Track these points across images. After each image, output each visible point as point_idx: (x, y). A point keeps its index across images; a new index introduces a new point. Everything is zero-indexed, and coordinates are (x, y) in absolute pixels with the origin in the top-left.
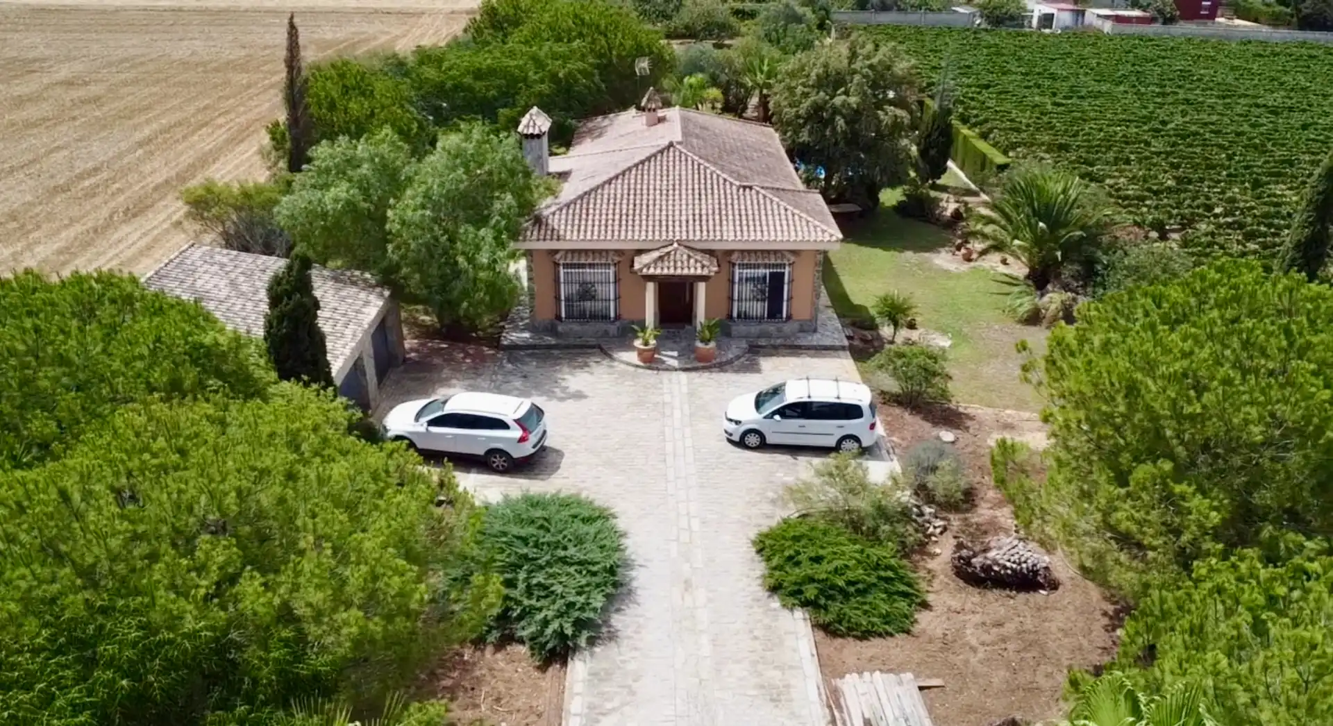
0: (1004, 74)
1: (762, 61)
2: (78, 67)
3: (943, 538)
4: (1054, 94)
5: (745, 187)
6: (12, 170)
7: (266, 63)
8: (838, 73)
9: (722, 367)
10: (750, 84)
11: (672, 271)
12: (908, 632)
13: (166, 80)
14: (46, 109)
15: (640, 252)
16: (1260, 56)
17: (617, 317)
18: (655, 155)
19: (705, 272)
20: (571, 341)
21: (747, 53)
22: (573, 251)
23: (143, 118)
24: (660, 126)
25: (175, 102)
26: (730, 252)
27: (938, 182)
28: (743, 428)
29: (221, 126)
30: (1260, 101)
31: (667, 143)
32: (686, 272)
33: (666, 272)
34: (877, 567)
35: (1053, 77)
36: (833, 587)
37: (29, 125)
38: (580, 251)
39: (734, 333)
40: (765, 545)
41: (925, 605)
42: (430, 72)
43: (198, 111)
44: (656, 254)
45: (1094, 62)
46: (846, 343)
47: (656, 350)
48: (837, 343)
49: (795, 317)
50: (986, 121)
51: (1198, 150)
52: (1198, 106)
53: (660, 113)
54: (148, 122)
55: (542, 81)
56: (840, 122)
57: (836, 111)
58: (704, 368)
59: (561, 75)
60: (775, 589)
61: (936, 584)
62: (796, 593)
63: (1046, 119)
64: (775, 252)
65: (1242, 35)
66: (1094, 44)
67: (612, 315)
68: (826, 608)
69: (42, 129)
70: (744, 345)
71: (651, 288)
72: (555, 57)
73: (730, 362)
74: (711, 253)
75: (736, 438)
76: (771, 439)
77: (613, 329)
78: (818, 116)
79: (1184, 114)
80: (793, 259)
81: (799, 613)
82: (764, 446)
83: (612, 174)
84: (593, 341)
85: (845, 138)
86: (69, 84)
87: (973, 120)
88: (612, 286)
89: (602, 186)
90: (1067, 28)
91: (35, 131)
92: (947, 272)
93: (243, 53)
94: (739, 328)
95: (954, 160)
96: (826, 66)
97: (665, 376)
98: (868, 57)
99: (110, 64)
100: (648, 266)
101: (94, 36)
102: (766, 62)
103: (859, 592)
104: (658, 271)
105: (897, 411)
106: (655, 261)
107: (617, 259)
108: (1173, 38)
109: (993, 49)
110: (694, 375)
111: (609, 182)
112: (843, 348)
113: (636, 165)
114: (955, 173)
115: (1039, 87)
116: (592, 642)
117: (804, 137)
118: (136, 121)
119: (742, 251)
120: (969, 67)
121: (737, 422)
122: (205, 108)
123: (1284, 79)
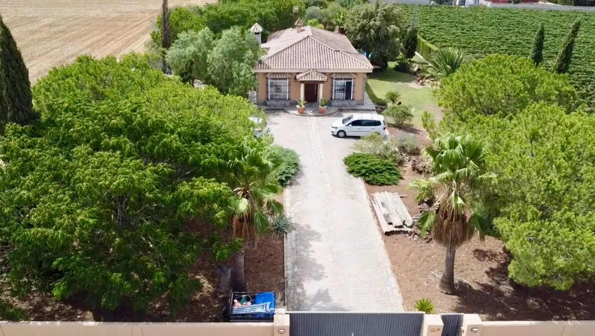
0: (442, 22)
1: (340, 14)
2: (51, 20)
3: (409, 163)
4: (463, 30)
5: (337, 51)
6: (39, 56)
7: (129, 18)
8: (371, 13)
9: (329, 115)
10: (335, 23)
11: (311, 79)
12: (396, 184)
13: (90, 24)
14: (44, 35)
15: (298, 73)
16: (555, 16)
17: (289, 99)
18: (302, 40)
19: (323, 80)
20: (272, 108)
21: (333, 10)
22: (273, 73)
23: (86, 38)
24: (303, 32)
25: (98, 32)
26: (332, 74)
27: (412, 60)
28: (338, 130)
29: (119, 41)
30: (550, 32)
31: (306, 36)
32: (316, 79)
33: (308, 79)
34: (385, 165)
35: (463, 23)
36: (371, 170)
37: (40, 40)
38: (276, 73)
39: (333, 105)
40: (347, 161)
41: (402, 178)
42: (212, 12)
43: (107, 35)
44: (304, 74)
45: (481, 18)
46: (375, 108)
47: (304, 109)
48: (371, 108)
49: (356, 99)
50: (433, 38)
51: (520, 49)
52: (523, 34)
53: (302, 28)
54: (88, 39)
55: (255, 16)
56: (372, 31)
57: (371, 27)
58: (322, 116)
59: (263, 14)
60: (351, 172)
61: (406, 174)
62: (358, 173)
63: (458, 38)
64: (348, 73)
65: (548, 8)
66: (482, 12)
67: (287, 98)
68: (368, 176)
69: (45, 41)
70: (337, 109)
71: (303, 86)
72: (260, 7)
73: (331, 114)
74: (324, 73)
75: (335, 134)
76: (348, 134)
77: (288, 103)
78: (363, 30)
79: (517, 36)
80: (355, 76)
81: (359, 179)
82: (345, 136)
83: (287, 47)
84: (281, 108)
85: (374, 38)
86: (50, 26)
87: (427, 38)
88: (288, 87)
89: (283, 50)
90: (471, 5)
91: (43, 42)
92: (414, 89)
93: (118, 14)
94: (335, 103)
95: (419, 52)
96: (367, 10)
97: (308, 118)
98: (383, 7)
99: (65, 19)
100: (302, 77)
101: (53, 8)
102: (342, 14)
103: (380, 172)
104: (306, 79)
105: (394, 129)
106: (305, 76)
107: (290, 76)
108: (517, 9)
109: (438, 13)
110: (319, 117)
111: (286, 49)
112: (374, 110)
113: (296, 44)
114: (418, 56)
115: (456, 27)
116: (291, 184)
117: (358, 38)
118: (83, 38)
119: (336, 73)
120: (427, 19)
121: (336, 128)
122: (110, 34)
123: (563, 24)
